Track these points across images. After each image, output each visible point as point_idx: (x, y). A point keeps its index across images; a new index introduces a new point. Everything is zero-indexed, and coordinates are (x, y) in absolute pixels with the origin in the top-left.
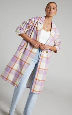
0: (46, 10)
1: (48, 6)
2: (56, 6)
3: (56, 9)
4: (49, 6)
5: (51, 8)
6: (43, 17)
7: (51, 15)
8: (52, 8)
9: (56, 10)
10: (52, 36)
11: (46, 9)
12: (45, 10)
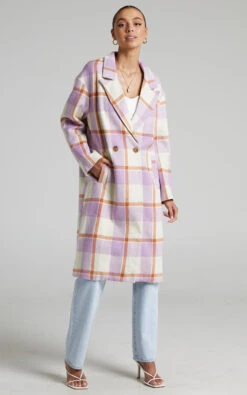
0: (113, 35)
1: (118, 21)
2: (140, 16)
3: (143, 22)
4: (122, 19)
5: (128, 25)
6: (107, 58)
7: (134, 44)
8: (131, 23)
9: (143, 25)
10: (146, 104)
11: (112, 31)
12: (111, 35)
